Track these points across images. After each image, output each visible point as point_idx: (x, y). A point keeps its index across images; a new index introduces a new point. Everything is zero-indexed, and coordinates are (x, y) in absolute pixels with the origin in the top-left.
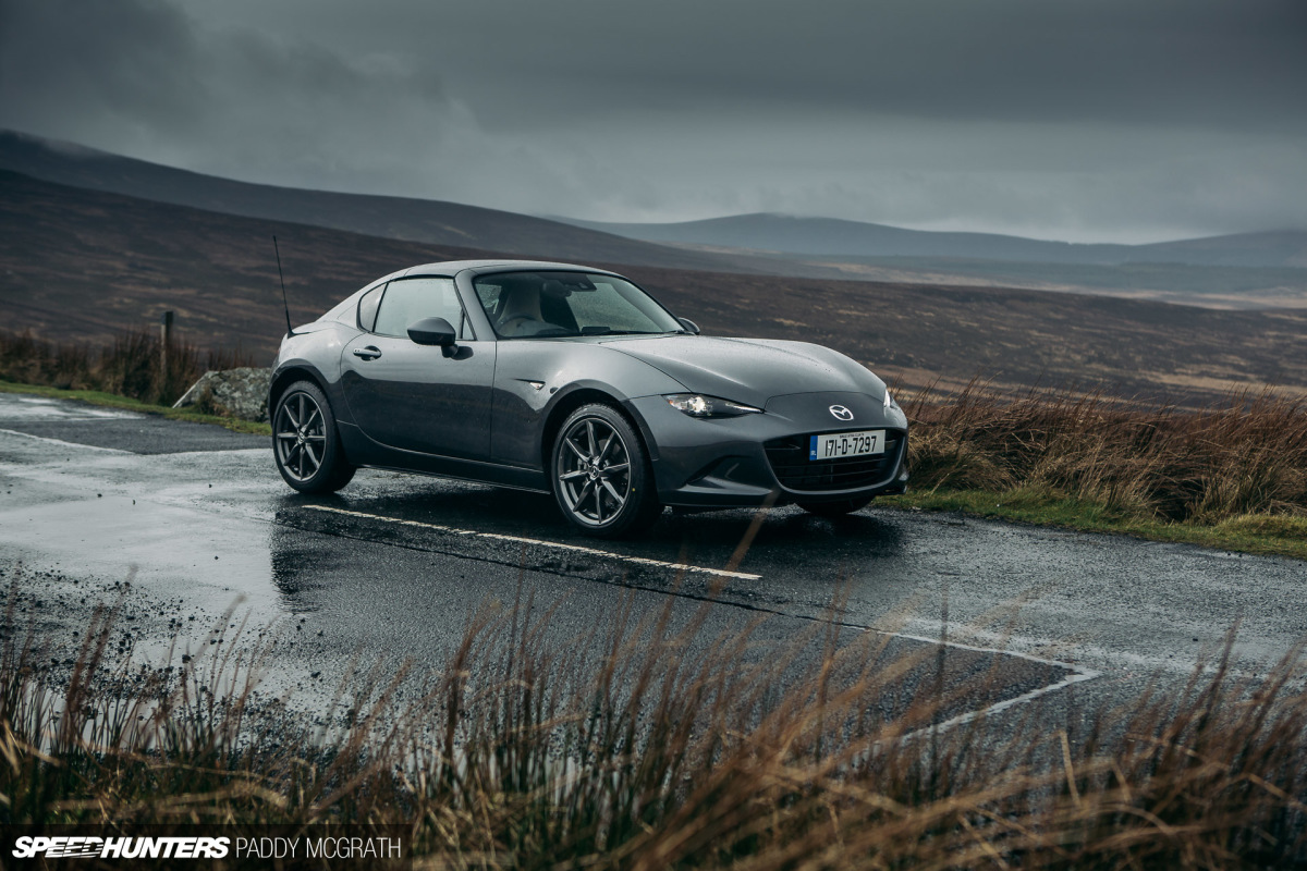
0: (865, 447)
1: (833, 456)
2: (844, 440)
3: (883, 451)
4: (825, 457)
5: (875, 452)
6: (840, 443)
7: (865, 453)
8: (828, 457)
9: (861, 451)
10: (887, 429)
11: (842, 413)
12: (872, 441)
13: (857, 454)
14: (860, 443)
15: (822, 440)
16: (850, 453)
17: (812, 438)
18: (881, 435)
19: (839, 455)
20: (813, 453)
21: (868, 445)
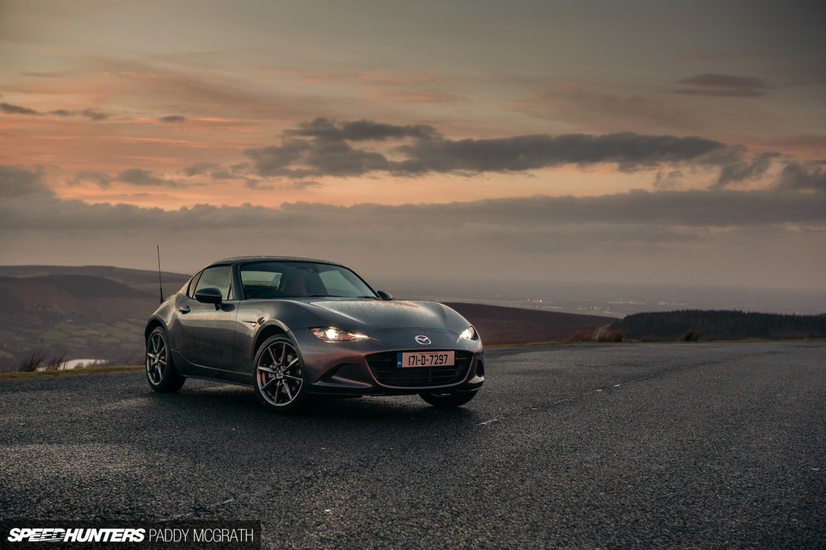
0: (439, 361)
1: (415, 366)
2: (422, 356)
3: (453, 364)
4: (408, 366)
5: (447, 364)
6: (419, 357)
7: (439, 365)
8: (411, 366)
9: (435, 363)
10: (456, 351)
11: (424, 340)
12: (444, 358)
13: (433, 365)
14: (435, 359)
15: (405, 356)
16: (428, 364)
17: (398, 354)
18: (451, 355)
19: (419, 365)
20: (399, 363)
21: (442, 360)
